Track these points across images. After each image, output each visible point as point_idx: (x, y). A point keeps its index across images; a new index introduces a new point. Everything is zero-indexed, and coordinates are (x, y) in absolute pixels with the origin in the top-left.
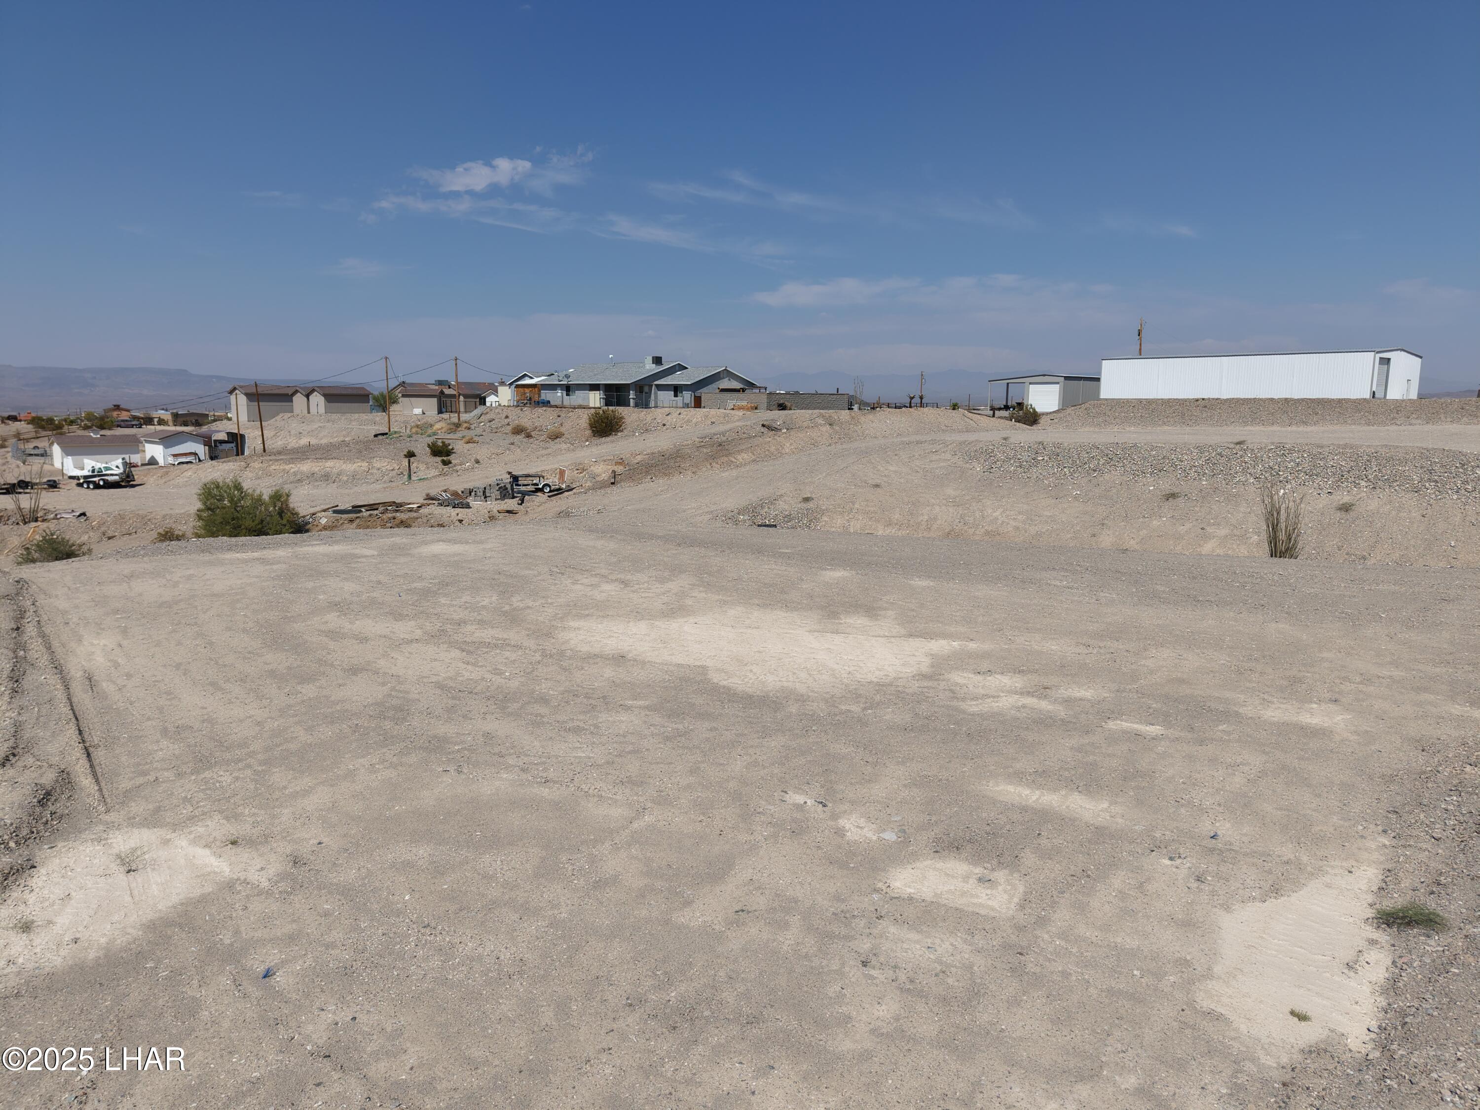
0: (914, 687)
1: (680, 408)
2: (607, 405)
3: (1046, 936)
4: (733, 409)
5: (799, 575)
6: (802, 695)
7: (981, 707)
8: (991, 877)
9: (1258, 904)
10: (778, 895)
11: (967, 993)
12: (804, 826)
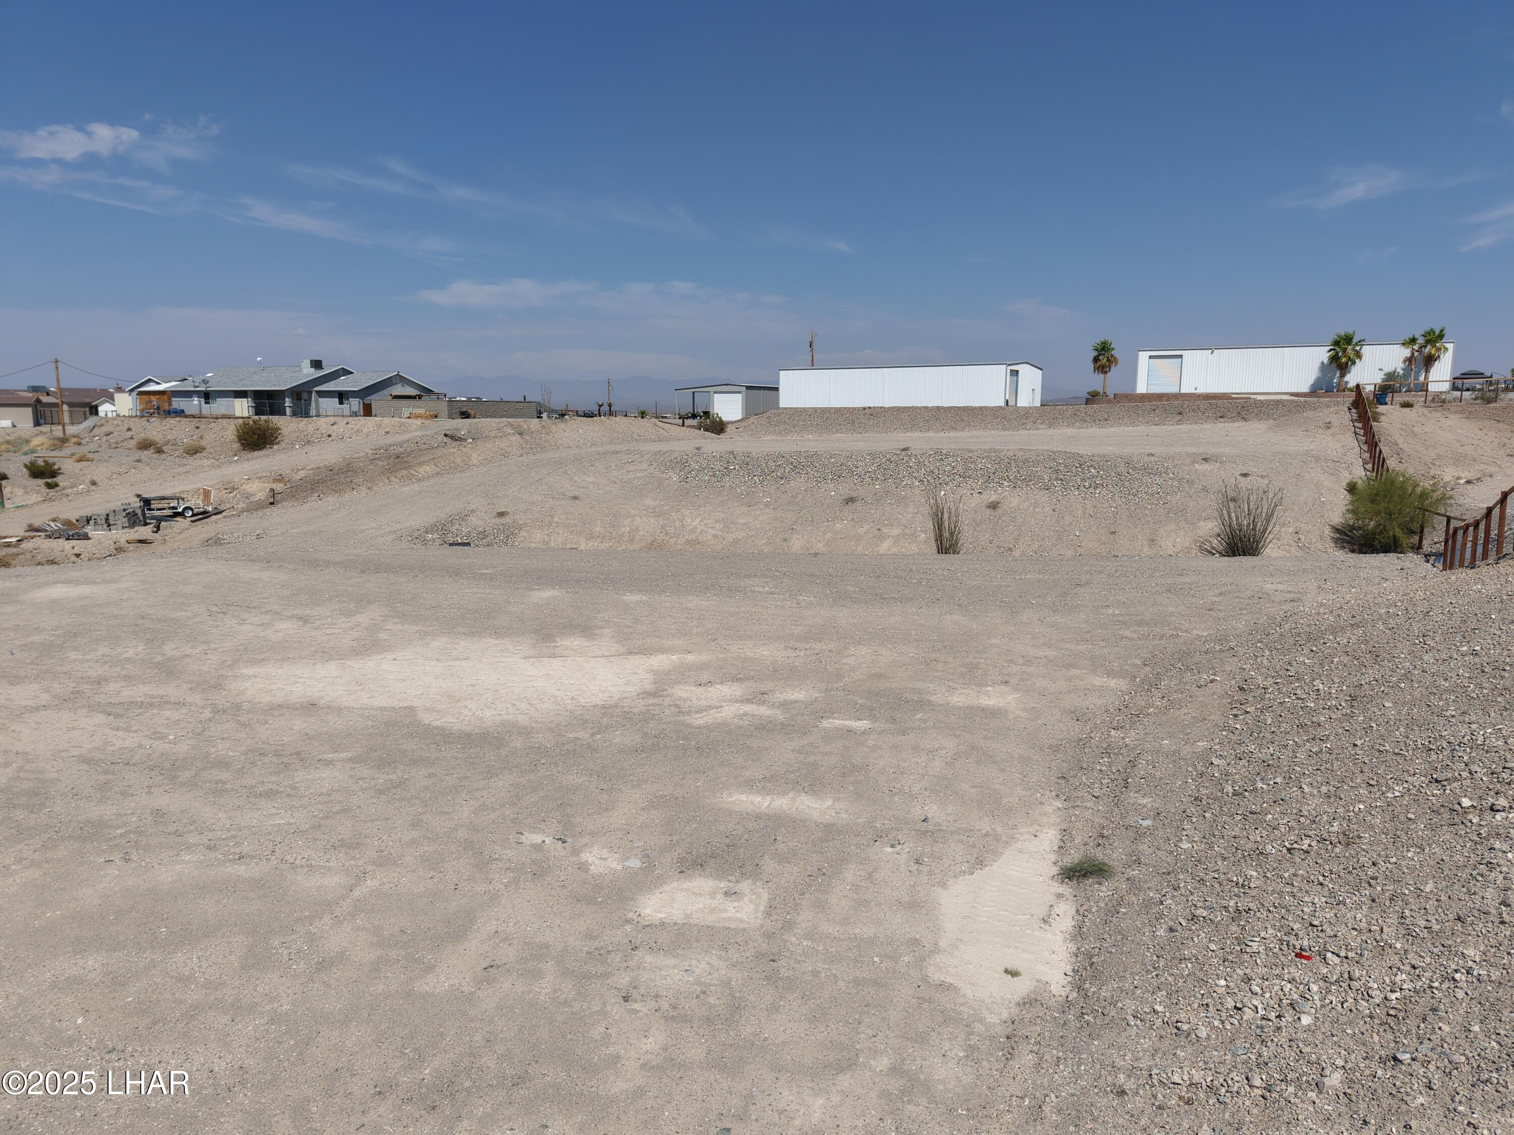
0: (640, 706)
1: (347, 416)
2: (257, 414)
3: (794, 939)
4: (409, 418)
5: (505, 597)
6: (525, 728)
7: (705, 719)
8: (736, 890)
9: (967, 877)
10: (526, 943)
11: (729, 1009)
12: (545, 866)
